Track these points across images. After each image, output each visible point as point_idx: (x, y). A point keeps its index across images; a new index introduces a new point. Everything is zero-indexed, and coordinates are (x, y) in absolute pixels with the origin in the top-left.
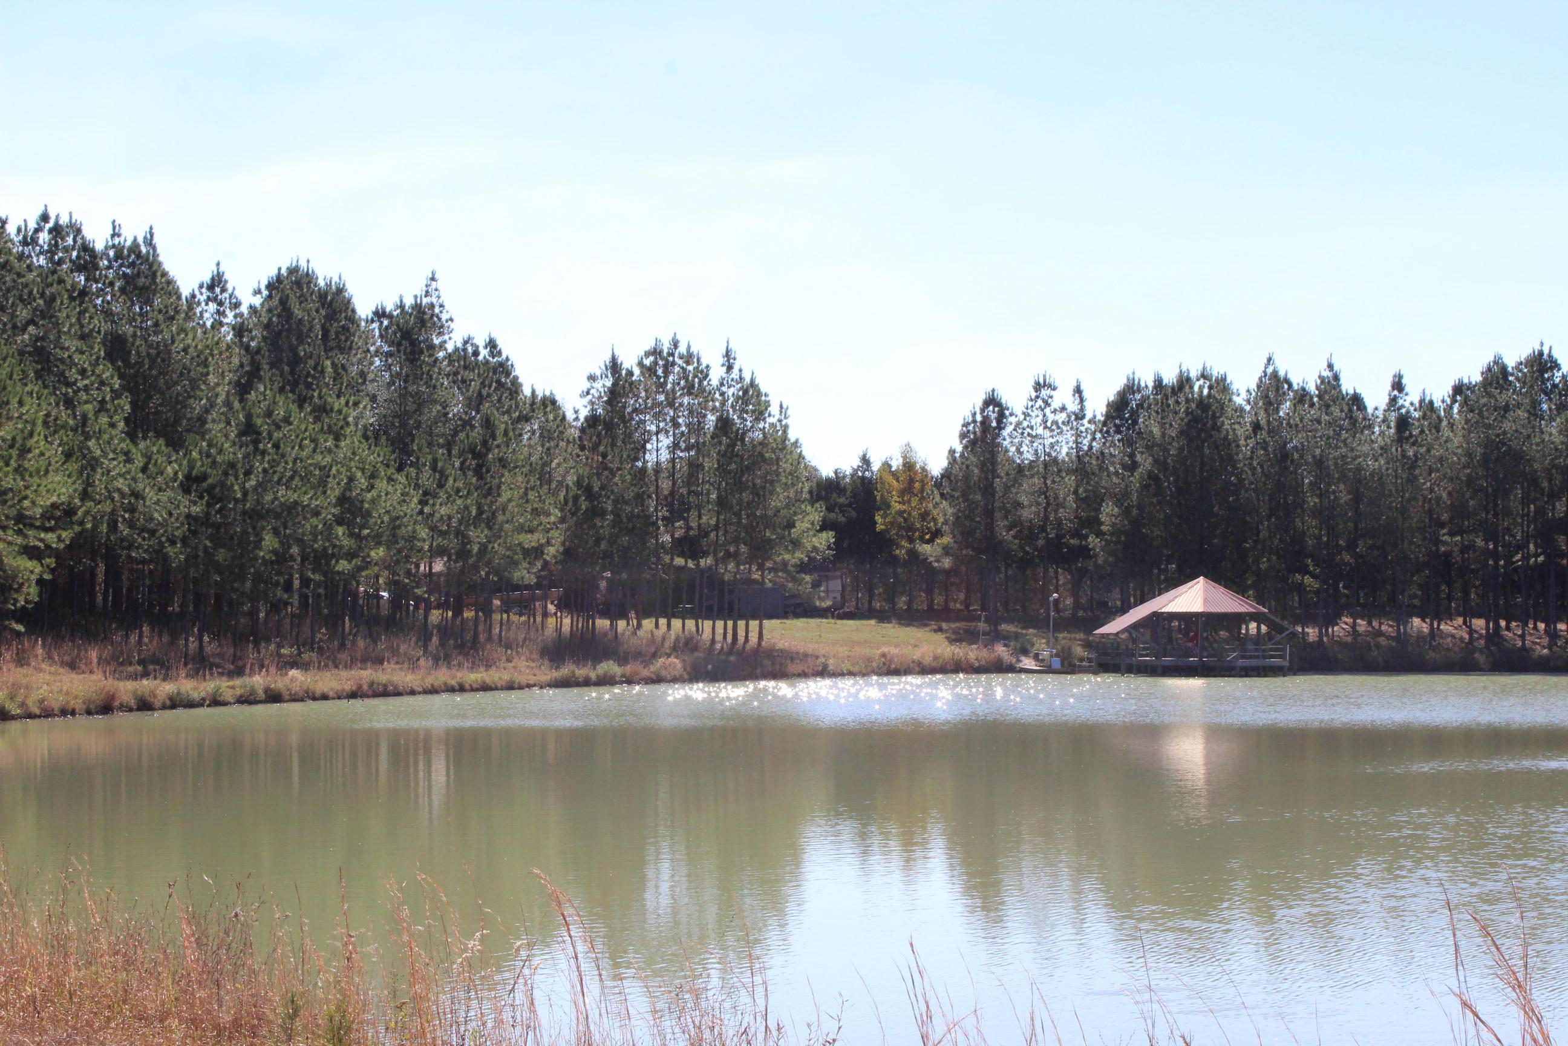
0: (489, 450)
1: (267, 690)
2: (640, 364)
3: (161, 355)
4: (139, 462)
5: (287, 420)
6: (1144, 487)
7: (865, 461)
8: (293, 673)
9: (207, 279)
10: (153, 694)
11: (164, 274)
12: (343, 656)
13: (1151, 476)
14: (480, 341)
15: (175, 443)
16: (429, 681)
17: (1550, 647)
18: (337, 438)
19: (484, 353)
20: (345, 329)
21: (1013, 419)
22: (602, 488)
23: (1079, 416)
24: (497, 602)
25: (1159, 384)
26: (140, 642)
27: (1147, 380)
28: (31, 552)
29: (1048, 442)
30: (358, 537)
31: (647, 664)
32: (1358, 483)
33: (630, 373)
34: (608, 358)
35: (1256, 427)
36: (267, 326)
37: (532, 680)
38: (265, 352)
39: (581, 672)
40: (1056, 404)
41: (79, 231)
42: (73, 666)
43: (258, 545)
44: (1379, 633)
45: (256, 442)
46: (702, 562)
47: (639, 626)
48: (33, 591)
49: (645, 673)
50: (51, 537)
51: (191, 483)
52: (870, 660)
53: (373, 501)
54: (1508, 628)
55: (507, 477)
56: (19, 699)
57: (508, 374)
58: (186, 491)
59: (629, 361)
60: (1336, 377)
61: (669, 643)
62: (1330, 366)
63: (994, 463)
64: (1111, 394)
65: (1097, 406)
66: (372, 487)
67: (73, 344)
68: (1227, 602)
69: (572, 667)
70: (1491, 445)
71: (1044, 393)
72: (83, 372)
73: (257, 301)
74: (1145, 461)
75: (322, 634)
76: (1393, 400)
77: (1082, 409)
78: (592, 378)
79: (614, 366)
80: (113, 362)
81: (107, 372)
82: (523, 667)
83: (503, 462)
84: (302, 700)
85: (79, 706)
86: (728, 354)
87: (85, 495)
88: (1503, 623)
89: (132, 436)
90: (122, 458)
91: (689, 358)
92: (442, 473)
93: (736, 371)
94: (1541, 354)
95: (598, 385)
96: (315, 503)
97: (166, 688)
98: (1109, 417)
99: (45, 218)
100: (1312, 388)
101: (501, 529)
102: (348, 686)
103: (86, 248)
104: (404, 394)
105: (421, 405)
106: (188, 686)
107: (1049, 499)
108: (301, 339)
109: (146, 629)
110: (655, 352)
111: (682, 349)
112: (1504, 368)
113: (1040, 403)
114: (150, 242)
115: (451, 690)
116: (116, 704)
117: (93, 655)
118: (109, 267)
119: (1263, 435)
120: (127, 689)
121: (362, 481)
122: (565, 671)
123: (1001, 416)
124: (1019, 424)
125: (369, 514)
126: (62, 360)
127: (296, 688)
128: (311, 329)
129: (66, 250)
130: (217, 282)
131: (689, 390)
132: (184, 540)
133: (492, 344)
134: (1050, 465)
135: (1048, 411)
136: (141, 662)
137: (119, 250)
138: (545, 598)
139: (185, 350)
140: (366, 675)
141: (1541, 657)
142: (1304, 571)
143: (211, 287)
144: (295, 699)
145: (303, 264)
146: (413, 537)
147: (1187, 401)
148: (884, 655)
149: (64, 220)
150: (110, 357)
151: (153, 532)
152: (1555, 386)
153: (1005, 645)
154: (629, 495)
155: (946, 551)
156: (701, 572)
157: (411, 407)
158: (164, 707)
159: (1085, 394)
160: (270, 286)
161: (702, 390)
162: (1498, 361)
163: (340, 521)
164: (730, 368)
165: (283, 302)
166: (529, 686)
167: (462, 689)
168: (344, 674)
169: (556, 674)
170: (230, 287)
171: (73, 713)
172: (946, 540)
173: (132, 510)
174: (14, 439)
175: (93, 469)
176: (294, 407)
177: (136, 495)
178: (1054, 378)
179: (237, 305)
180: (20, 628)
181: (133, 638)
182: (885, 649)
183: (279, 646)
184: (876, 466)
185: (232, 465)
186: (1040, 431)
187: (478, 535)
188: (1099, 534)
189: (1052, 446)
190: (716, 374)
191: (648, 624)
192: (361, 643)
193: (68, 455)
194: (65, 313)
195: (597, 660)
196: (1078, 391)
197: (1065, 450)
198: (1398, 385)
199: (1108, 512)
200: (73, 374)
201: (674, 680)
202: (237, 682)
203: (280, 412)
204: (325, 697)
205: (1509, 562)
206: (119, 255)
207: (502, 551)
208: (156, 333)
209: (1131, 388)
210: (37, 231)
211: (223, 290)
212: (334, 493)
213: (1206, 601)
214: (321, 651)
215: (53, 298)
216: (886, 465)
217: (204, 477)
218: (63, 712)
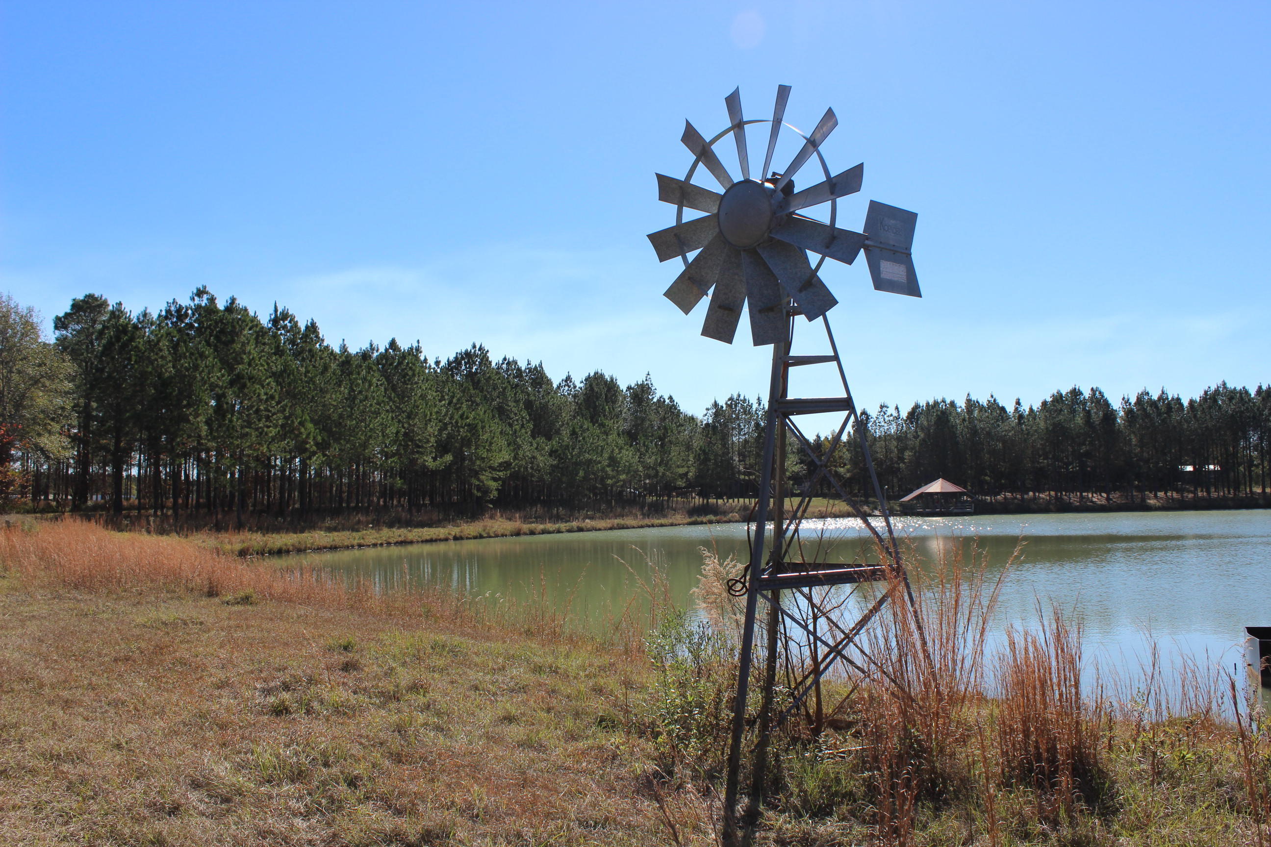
0: (665, 438)
1: (578, 527)
2: (726, 403)
3: (544, 407)
4: (535, 445)
5: (588, 429)
6: (921, 445)
7: (818, 437)
8: (587, 521)
9: (564, 378)
10: (535, 529)
11: (547, 377)
12: (611, 515)
13: (924, 440)
14: (666, 397)
15: (549, 438)
16: (641, 523)
17: (1080, 502)
18: (607, 435)
19: (667, 401)
20: (614, 395)
21: (872, 420)
22: (709, 451)
23: (897, 418)
24: (674, 494)
25: (928, 404)
26: (536, 511)
27: (923, 403)
28: (495, 479)
29: (886, 428)
30: (617, 471)
31: (725, 516)
32: (1004, 440)
33: (722, 407)
34: (713, 402)
35: (964, 420)
36: (586, 394)
37: (681, 522)
38: (583, 404)
39: (699, 519)
40: (888, 413)
41: (516, 363)
42: (510, 520)
43: (577, 475)
44: (1016, 498)
45: (577, 438)
46: (751, 477)
47: (728, 501)
48: (495, 493)
49: (725, 519)
50: (501, 474)
51: (552, 453)
52: (814, 513)
53: (621, 458)
54: (1066, 495)
55: (673, 448)
56: (487, 531)
57: (676, 409)
58: (550, 455)
59: (722, 402)
60: (995, 400)
61: (738, 508)
62: (992, 396)
63: (866, 436)
64: (909, 409)
65: (904, 414)
66: (620, 453)
67: (512, 404)
68: (950, 488)
69: (696, 517)
70: (1055, 425)
71: (884, 409)
72: (515, 414)
73: (582, 385)
74: (922, 435)
75: (603, 506)
76: (1016, 409)
77: (899, 415)
78: (708, 409)
79: (716, 405)
80: (527, 410)
81: (524, 414)
82: (678, 518)
83: (671, 442)
84: (591, 531)
85: (508, 533)
86: (759, 399)
87: (515, 458)
88: (1064, 493)
89: (534, 437)
90: (529, 444)
91: (744, 400)
92: (647, 446)
93: (762, 405)
94: (1075, 389)
95: (710, 412)
96: (598, 459)
97: (541, 527)
98: (907, 417)
99: (505, 359)
100: (985, 405)
101: (671, 467)
102: (609, 526)
103: (519, 369)
104: (636, 417)
105: (643, 420)
106: (550, 526)
107: (888, 450)
108: (597, 398)
109: (539, 506)
110: (731, 399)
111: (742, 398)
112: (1061, 395)
113: (882, 413)
114: (541, 366)
115: (649, 526)
116: (522, 532)
117: (517, 515)
118: (526, 376)
119: (966, 423)
120: (526, 527)
121: (617, 451)
122: (693, 519)
123: (867, 418)
124: (875, 421)
125: (619, 463)
126: (508, 410)
127: (589, 526)
128: (601, 395)
129: (512, 370)
130: (568, 379)
131: (745, 412)
132: (550, 474)
133: (671, 398)
134: (887, 437)
135: (885, 416)
136: (535, 518)
137: (530, 369)
138: (692, 492)
139: (553, 405)
140: (616, 521)
141: (1076, 506)
142: (986, 475)
143: (566, 381)
144: (588, 530)
145: (600, 371)
146: (637, 471)
147: (937, 411)
148: (819, 511)
149: (511, 360)
150: (527, 408)
151: (539, 471)
152: (1081, 401)
153: (868, 506)
154: (720, 452)
155: (848, 471)
156: (750, 480)
157: (639, 422)
158: (539, 533)
159: (900, 409)
160: (586, 380)
161: (749, 413)
162: (1059, 393)
163: (609, 466)
164: (760, 404)
165: (591, 385)
166: (679, 525)
167: (653, 526)
168: (608, 521)
169: (689, 520)
170: (573, 380)
171: (506, 536)
172: (848, 467)
173: (532, 463)
174: (487, 439)
175: (519, 449)
176: (591, 424)
177: (534, 457)
178: (888, 403)
179: (575, 387)
180: (491, 506)
181: (534, 509)
182: (820, 509)
183: (587, 511)
184: (822, 439)
185: (567, 446)
186: (883, 424)
187: (661, 470)
188: (904, 463)
189: (888, 429)
190: (755, 406)
191: (731, 501)
192: (619, 510)
193: (509, 445)
194: (509, 394)
195: (706, 514)
196: (897, 408)
197: (892, 431)
198: (1018, 403)
199: (907, 454)
200: (512, 415)
201: (736, 521)
202: (567, 524)
203: (585, 426)
204: (600, 530)
205: (1067, 469)
206: (530, 371)
207: (670, 475)
208: (543, 399)
209: (917, 406)
210: (502, 364)
211: (571, 382)
212: (606, 455)
213: (942, 488)
214: (603, 513)
215: (505, 388)
216: (826, 438)
217: (556, 451)
218: (503, 535)
